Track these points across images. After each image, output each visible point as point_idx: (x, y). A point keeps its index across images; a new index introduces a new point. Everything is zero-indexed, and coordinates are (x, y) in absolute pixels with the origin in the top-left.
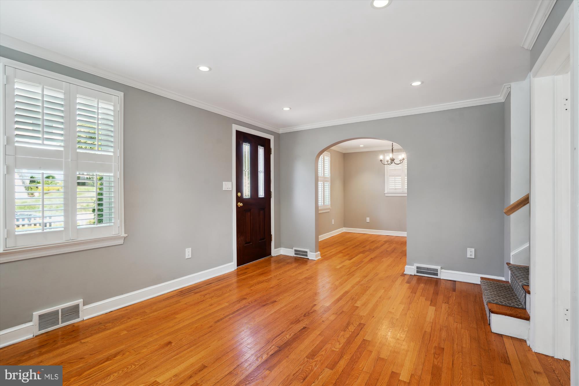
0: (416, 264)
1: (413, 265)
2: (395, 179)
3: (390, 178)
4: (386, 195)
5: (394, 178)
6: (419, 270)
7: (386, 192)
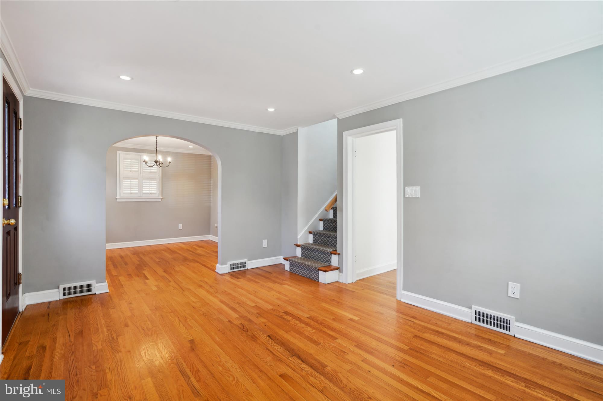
0: (229, 262)
1: (226, 264)
2: (131, 182)
3: (124, 180)
4: (118, 200)
5: (130, 180)
6: (232, 267)
7: (118, 197)
